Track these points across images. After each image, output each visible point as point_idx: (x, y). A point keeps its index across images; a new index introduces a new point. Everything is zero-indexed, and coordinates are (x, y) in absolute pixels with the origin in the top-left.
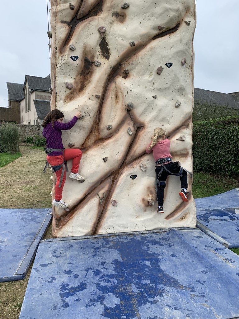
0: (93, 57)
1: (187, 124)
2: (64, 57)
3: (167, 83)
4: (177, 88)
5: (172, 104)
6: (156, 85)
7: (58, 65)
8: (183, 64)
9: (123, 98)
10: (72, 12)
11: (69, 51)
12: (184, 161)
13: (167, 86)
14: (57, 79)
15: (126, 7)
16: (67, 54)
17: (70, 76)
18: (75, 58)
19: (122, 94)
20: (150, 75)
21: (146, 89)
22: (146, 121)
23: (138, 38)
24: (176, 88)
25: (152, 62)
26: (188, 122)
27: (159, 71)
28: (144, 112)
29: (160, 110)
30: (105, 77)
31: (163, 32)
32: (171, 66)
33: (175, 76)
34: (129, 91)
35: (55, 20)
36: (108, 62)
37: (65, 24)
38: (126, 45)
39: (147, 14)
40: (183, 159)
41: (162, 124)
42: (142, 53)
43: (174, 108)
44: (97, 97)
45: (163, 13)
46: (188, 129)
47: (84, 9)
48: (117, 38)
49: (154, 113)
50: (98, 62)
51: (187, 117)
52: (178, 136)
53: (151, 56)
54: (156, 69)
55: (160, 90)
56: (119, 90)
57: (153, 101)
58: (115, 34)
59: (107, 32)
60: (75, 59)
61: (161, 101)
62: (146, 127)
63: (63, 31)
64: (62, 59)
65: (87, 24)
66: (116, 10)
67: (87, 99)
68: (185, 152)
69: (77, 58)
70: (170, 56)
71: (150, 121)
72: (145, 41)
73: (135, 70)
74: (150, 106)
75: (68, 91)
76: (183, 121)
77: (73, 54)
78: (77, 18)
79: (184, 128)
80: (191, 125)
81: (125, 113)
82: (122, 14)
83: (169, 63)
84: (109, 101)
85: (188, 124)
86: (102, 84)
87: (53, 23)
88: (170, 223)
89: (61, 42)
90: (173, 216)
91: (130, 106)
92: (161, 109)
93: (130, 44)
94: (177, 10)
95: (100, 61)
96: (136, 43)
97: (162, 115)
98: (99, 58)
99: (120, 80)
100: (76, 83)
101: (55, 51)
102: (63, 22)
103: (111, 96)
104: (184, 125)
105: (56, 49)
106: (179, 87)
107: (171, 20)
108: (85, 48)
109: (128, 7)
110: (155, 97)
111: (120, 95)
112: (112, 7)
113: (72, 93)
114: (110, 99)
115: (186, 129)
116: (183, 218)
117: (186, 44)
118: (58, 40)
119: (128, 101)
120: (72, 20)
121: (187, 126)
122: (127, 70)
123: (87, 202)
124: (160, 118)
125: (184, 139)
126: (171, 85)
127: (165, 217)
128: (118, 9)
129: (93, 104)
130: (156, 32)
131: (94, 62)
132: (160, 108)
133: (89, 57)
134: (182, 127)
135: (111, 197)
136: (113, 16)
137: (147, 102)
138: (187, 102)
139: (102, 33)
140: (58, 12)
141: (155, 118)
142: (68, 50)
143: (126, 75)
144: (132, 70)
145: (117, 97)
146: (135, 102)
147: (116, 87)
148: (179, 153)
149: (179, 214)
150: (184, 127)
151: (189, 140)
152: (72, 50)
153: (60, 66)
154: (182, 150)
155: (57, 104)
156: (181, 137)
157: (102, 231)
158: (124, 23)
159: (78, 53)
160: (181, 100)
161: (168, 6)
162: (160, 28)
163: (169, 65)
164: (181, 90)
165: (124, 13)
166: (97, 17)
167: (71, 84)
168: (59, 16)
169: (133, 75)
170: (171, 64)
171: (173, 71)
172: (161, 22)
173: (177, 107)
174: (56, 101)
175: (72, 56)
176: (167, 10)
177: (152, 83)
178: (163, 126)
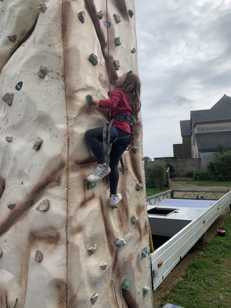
1: (56, 179)
3: (19, 115)
4: (35, 117)
13: (20, 119)
21: (1, 130)
24: (33, 119)
29: (14, 159)
32: (21, 86)
33: (29, 100)
40: (51, 247)
41: (21, 181)
46: (60, 188)
55: (14, 127)
57: (6, 146)
68: (53, 234)
70: (18, 73)
74: (6, 154)
79: (52, 187)
83: (19, 84)
85: (60, 178)
92: (15, 157)
104: (52, 180)
106: (37, 115)
110: (9, 140)
115: (56, 187)
121: (59, 182)
124: (17, 171)
126: (26, 116)
134: (50, 185)
137: (2, 149)
138: (54, 138)
141: (12, 172)
148: (42, 234)
150: (54, 183)
160: (44, 136)
164: (43, 120)
170: (21, 84)
171: (24, 93)
176: (12, 10)
177: (6, 119)
178: (22, 183)
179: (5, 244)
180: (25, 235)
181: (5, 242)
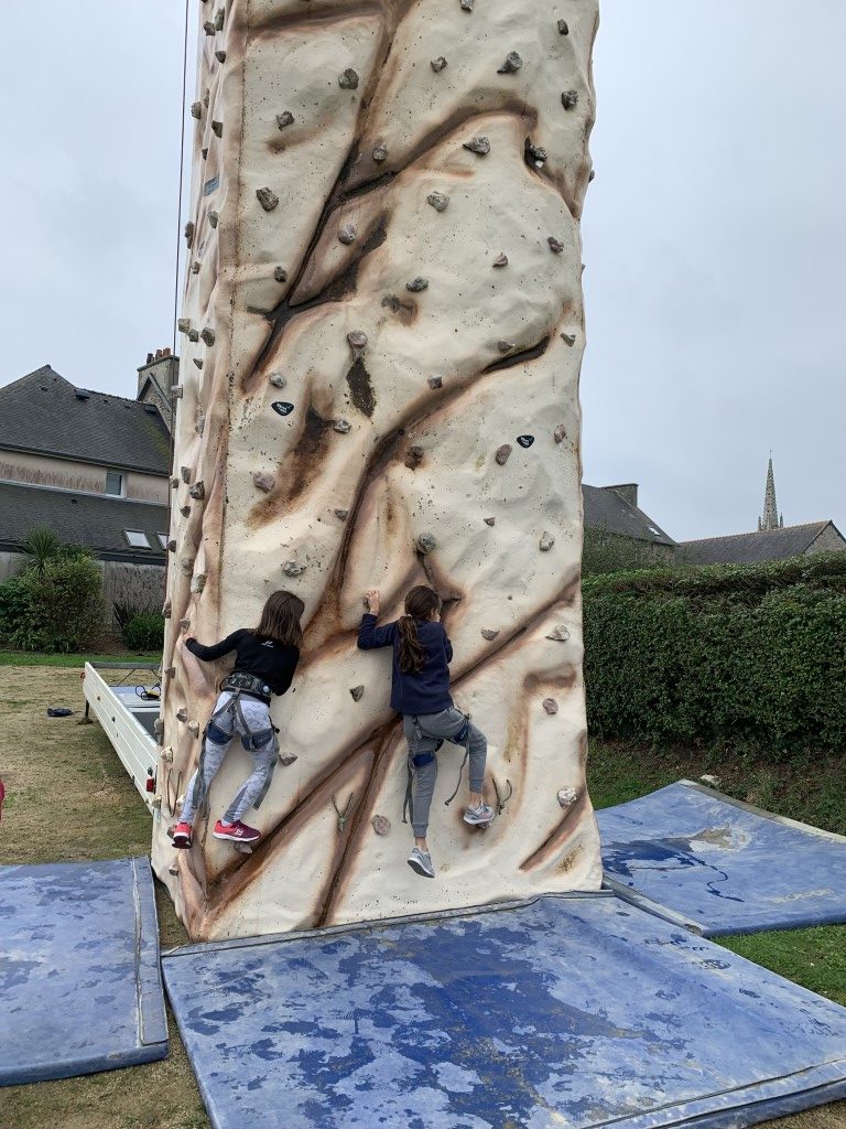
0: (330, 407)
1: (568, 596)
2: (254, 402)
3: (520, 488)
4: (545, 500)
5: (533, 541)
6: (494, 492)
7: (236, 425)
8: (557, 440)
9: (408, 521)
10: (281, 288)
11: (268, 390)
12: (564, 699)
13: (520, 494)
14: (230, 460)
15: (418, 287)
16: (263, 395)
17: (268, 456)
18: (283, 408)
19: (406, 508)
20: (479, 465)
21: (469, 499)
22: (467, 583)
23: (451, 369)
24: (542, 501)
25: (484, 430)
26: (570, 591)
27: (501, 457)
28: (462, 560)
29: (503, 557)
30: (362, 464)
31: (510, 357)
32: (531, 443)
33: (540, 468)
34: (424, 503)
35: (232, 302)
36: (369, 423)
37: (259, 316)
38: (419, 385)
39: (472, 311)
41: (507, 595)
42: (459, 407)
43: (538, 551)
44: (339, 515)
45: (510, 311)
46: (573, 610)
47: (310, 283)
48: (397, 365)
49: (488, 565)
50: (345, 423)
51: (570, 578)
52: (547, 628)
53: (482, 415)
54: (494, 448)
55: (503, 503)
56: (398, 500)
57: (485, 531)
58: (390, 353)
59: (369, 345)
60: (284, 410)
61: (508, 534)
62: (467, 599)
63: (251, 333)
64: (246, 408)
65: (318, 321)
66: (392, 292)
67: (312, 521)
68: (566, 673)
69: (290, 408)
70: (529, 420)
71: (479, 585)
72: (465, 377)
73: (441, 449)
74: (478, 544)
75: (260, 497)
76: (561, 588)
77: (279, 397)
78: (292, 303)
79: (561, 607)
80: (579, 599)
81: (411, 560)
82: (408, 304)
83: (527, 437)
84: (372, 527)
85: (573, 596)
86: (353, 481)
87: (226, 309)
88: (534, 881)
89: (246, 362)
90: (540, 861)
91: (428, 542)
92: (506, 554)
93: (430, 382)
94: (545, 308)
95: (348, 420)
96: (445, 381)
97: (509, 571)
98: (345, 412)
99: (399, 473)
100: (283, 474)
101: (227, 385)
102: (251, 310)
103: (375, 514)
104: (562, 599)
105: (231, 379)
106: (549, 497)
107: (530, 329)
108: (310, 383)
109: (425, 287)
110: (490, 522)
111: (399, 511)
112: (382, 284)
113: (270, 502)
114: (374, 520)
115: (568, 608)
116: (566, 865)
117: (566, 390)
118: (238, 354)
119: (422, 529)
120: (276, 308)
121: (570, 602)
122: (420, 449)
123: (302, 825)
124: (504, 577)
125: (564, 636)
126: (530, 493)
127: (518, 864)
128: (398, 291)
129: (329, 535)
130: (493, 356)
131: (331, 423)
132: (504, 551)
133: (319, 408)
134: (558, 604)
135: (372, 808)
136: (383, 305)
137: (471, 534)
138: (568, 536)
139: (357, 348)
140: (241, 283)
141: (490, 579)
142: (265, 385)
143: (416, 460)
144: (431, 448)
145: (390, 518)
146: (439, 533)
147: (388, 490)
148: (551, 676)
149: (555, 855)
150: (562, 603)
151: (575, 638)
152: (277, 385)
153: (241, 428)
154: (560, 667)
155: (226, 531)
156: (557, 632)
157: (344, 915)
158: (413, 326)
159: (293, 394)
160: (554, 531)
161: (523, 295)
162: (502, 347)
163: (525, 441)
164: (554, 506)
165: (412, 301)
166: (342, 305)
167: (271, 478)
168: (243, 295)
169: (435, 460)
170: (530, 439)
171: (536, 457)
172: (508, 332)
173: (544, 550)
174: (224, 522)
175: (276, 403)
176: (520, 306)
177: (484, 485)
178: (510, 598)
179: (474, 699)
180: (517, 681)
181: (474, 696)
